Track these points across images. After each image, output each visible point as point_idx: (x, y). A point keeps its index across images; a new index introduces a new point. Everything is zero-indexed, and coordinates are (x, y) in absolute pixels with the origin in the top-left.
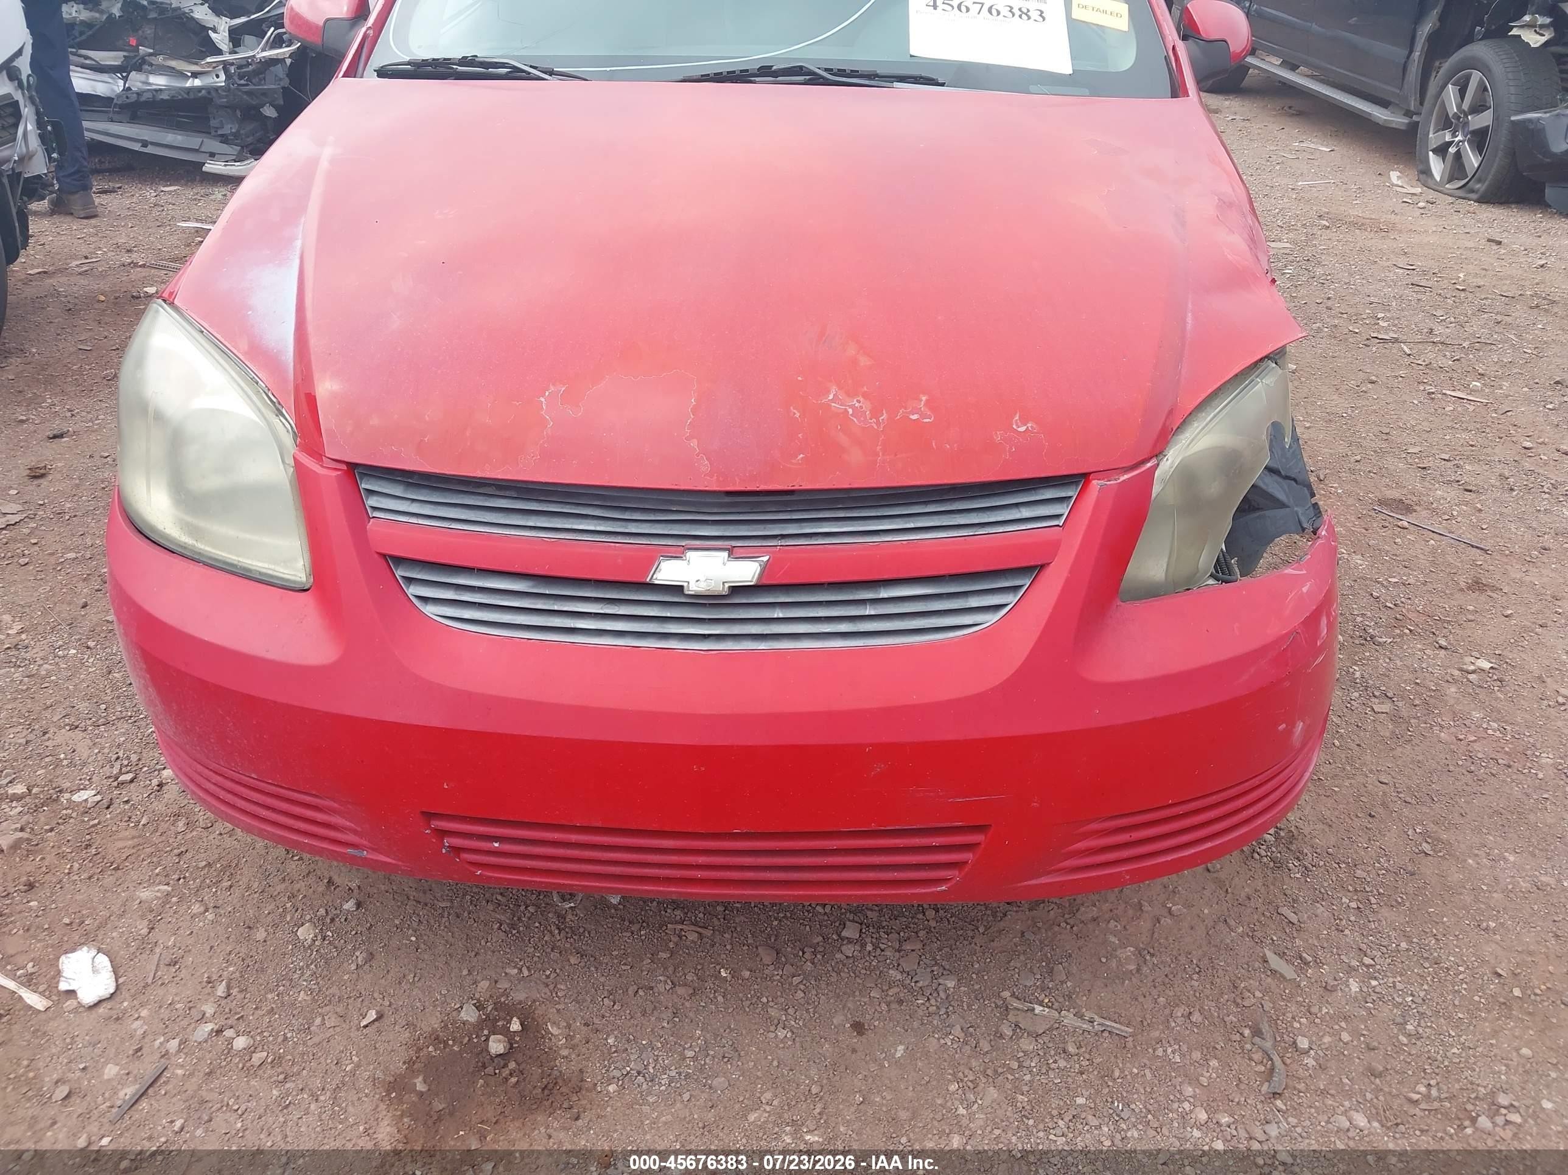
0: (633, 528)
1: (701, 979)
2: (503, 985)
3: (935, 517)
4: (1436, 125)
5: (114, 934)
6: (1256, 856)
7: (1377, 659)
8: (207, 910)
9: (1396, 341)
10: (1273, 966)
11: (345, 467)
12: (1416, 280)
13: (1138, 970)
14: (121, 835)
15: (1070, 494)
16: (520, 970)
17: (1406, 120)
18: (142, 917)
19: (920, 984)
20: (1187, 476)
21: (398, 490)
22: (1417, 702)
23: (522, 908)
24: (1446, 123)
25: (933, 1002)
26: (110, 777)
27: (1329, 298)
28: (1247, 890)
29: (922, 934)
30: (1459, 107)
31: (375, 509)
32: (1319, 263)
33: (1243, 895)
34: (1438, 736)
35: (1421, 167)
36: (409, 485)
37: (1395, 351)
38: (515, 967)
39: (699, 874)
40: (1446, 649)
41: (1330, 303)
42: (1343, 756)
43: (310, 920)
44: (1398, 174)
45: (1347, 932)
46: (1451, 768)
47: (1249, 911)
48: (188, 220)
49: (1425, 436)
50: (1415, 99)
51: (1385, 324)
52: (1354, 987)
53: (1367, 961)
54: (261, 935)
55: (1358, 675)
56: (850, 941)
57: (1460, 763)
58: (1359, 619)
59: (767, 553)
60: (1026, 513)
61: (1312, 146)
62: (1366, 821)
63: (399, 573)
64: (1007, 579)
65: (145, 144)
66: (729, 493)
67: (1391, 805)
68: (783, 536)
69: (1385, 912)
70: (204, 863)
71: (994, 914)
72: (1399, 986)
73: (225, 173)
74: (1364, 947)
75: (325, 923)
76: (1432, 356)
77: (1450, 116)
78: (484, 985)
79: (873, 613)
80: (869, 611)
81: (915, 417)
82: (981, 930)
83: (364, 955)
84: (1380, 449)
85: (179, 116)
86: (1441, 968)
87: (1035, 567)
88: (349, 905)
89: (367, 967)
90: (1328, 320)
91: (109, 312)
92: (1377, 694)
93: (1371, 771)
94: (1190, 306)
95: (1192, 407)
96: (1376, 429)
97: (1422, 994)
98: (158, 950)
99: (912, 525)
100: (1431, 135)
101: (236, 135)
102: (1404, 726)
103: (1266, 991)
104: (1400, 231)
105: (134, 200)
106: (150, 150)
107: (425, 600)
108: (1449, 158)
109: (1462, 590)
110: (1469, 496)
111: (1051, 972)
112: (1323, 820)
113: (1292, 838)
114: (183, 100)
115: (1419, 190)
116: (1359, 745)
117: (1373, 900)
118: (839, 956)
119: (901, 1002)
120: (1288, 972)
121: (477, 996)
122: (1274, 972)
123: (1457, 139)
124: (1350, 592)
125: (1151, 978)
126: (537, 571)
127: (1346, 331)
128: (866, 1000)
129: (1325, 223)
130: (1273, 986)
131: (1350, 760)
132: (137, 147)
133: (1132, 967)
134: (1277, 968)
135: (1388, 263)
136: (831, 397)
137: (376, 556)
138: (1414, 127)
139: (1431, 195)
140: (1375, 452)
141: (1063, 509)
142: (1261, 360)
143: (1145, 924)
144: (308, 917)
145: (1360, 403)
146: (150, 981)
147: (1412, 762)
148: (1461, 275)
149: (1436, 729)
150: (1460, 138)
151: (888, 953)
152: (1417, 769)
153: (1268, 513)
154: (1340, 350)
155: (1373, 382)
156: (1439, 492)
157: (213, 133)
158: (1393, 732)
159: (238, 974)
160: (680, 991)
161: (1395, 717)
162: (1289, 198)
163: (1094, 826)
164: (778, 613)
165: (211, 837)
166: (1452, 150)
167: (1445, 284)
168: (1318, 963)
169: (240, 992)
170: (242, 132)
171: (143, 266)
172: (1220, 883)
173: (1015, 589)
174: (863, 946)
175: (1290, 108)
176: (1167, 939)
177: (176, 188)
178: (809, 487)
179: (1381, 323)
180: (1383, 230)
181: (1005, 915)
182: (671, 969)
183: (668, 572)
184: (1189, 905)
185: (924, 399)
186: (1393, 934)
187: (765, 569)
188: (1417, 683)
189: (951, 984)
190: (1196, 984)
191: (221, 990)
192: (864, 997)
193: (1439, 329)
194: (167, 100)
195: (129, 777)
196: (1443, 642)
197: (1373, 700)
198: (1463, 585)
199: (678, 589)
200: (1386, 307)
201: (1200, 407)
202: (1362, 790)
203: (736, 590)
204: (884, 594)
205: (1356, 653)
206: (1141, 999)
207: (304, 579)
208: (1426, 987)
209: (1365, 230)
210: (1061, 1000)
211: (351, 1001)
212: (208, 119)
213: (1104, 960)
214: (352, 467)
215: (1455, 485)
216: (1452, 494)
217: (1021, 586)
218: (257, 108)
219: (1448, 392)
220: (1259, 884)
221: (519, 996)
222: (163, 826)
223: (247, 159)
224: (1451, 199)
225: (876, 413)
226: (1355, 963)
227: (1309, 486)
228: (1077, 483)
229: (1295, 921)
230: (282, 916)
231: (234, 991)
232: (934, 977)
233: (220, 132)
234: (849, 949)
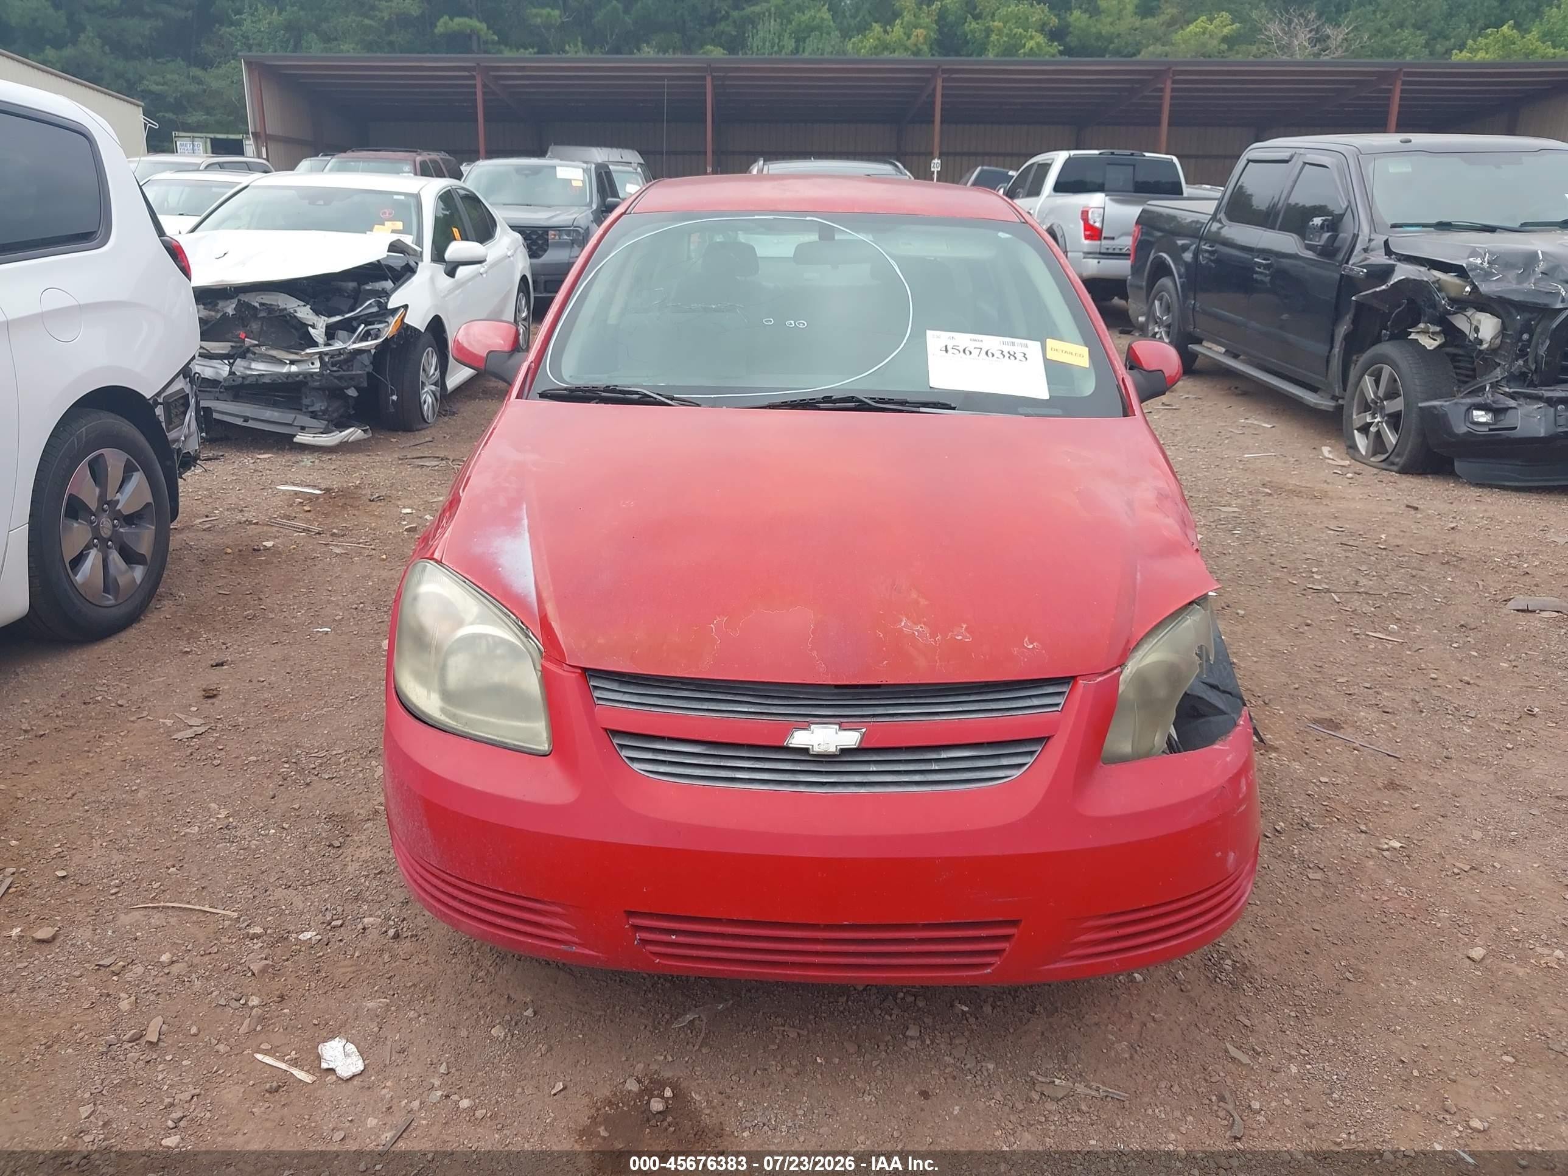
0: (774, 710)
1: (803, 1064)
2: (654, 1067)
3: (976, 704)
4: (1358, 408)
5: (353, 1032)
6: (1218, 980)
7: (1311, 840)
8: (420, 1016)
9: (1328, 591)
10: (1233, 1054)
11: (580, 671)
12: (1344, 540)
13: (1131, 1058)
14: (342, 964)
15: (1064, 690)
16: (665, 1057)
17: (1333, 404)
18: (372, 1020)
19: (968, 1066)
20: (1142, 681)
21: (615, 686)
22: (1343, 872)
23: (660, 1015)
24: (1366, 407)
25: (978, 1077)
26: (323, 923)
27: (1272, 555)
28: (1212, 1004)
29: (967, 1033)
30: (1375, 394)
31: (599, 698)
32: (1263, 525)
33: (1209, 1008)
34: (1359, 897)
35: (1349, 443)
36: (622, 682)
37: (1327, 600)
38: (661, 1055)
39: (817, 960)
40: (1366, 833)
41: (1273, 559)
42: (1285, 911)
43: (500, 1023)
44: (1328, 448)
45: (1288, 1032)
46: (1369, 920)
47: (1214, 1018)
48: (286, 483)
49: (1351, 669)
50: (1339, 387)
51: (1319, 577)
52: (1294, 1069)
53: (1303, 1051)
54: (464, 1033)
55: (1296, 851)
56: (912, 1038)
57: (1376, 916)
58: (1297, 810)
59: (865, 726)
60: (1036, 702)
61: (1256, 422)
62: (1303, 957)
63: (616, 741)
64: (1026, 747)
65: (246, 419)
66: (837, 686)
67: (1322, 946)
68: (874, 716)
69: (1317, 1019)
70: (411, 984)
71: (1021, 1020)
72: (1328, 1069)
73: (313, 443)
74: (1301, 1043)
75: (512, 1024)
76: (1357, 604)
77: (1369, 401)
78: (640, 1066)
79: (937, 768)
80: (935, 767)
81: (959, 638)
82: (1011, 1031)
83: (546, 1046)
84: (1315, 679)
85: (275, 396)
86: (1359, 1057)
87: (1044, 738)
88: (529, 1012)
89: (549, 1054)
90: (1271, 573)
91: (236, 562)
92: (1311, 866)
93: (1307, 922)
94: (1139, 567)
95: (1143, 634)
96: (1311, 663)
97: (1344, 1074)
98: (389, 1043)
99: (961, 709)
100: (1354, 417)
101: (324, 412)
102: (1332, 889)
103: (1228, 1073)
104: (1332, 499)
105: (236, 466)
106: (250, 424)
107: (632, 759)
108: (1371, 436)
109: (1379, 789)
110: (1386, 717)
111: (1065, 1058)
112: (1269, 956)
113: (1246, 968)
114: (283, 384)
115: (1347, 463)
116: (1297, 903)
117: (1307, 1011)
118: (905, 1048)
119: (954, 1078)
120: (1245, 1059)
121: (635, 1074)
122: (1234, 1059)
123: (1376, 420)
124: (1290, 790)
125: (1141, 1063)
126: (709, 739)
127: (1286, 583)
128: (929, 1076)
129: (1267, 490)
130: (1233, 1069)
131: (1290, 914)
132: (239, 422)
133: (1127, 1055)
134: (1235, 1056)
135: (1322, 526)
136: (903, 624)
137: (601, 730)
138: (1340, 408)
139: (1359, 467)
140: (1311, 681)
141: (1061, 700)
142: (1190, 603)
143: (1135, 1027)
144: (498, 1021)
145: (1298, 642)
146: (388, 1062)
147: (1339, 915)
148: (1383, 536)
149: (1358, 892)
150: (1378, 419)
151: (942, 1046)
152: (1343, 921)
153: (1212, 719)
154: (1281, 599)
155: (1308, 625)
156: (1362, 714)
157: (304, 410)
158: (1324, 894)
159: (453, 1059)
160: (789, 1070)
161: (1326, 883)
162: (1237, 468)
163: (1090, 923)
164: (873, 768)
165: (411, 966)
166: (1373, 429)
167: (1369, 543)
168: (1267, 1054)
169: (457, 1070)
170: (330, 409)
171: (257, 523)
172: (1191, 1000)
173: (1032, 753)
174: (923, 1042)
175: (1236, 388)
176: (1152, 1037)
177: (270, 455)
178: (892, 682)
179: (1316, 576)
180: (1318, 497)
181: (1029, 1020)
182: (779, 1057)
183: (799, 739)
184: (1167, 1014)
185: (964, 626)
186: (1323, 1034)
187: (863, 736)
188: (1343, 858)
189: (991, 1066)
190: (1175, 1067)
191: (443, 1069)
192: (927, 1074)
193: (1363, 582)
194: (269, 383)
195: (339, 922)
196: (1363, 828)
197: (1308, 870)
198: (1380, 785)
199: (805, 751)
200: (1319, 563)
201: (1149, 634)
202: (1300, 935)
203: (844, 751)
204: (944, 755)
205: (1295, 836)
206: (1134, 1076)
207: (547, 748)
208: (1347, 1069)
209: (1302, 497)
210: (1074, 1076)
211: (540, 1078)
212: (300, 398)
213: (1105, 1051)
214: (585, 670)
215: (1375, 708)
216: (1373, 715)
217: (1035, 751)
218: (342, 389)
219: (1370, 634)
220: (1221, 1000)
221: (667, 1074)
222: (372, 958)
223: (333, 432)
224: (1375, 471)
225: (933, 635)
226: (1294, 1053)
227: (1242, 699)
228: (1068, 683)
229: (1249, 1025)
230: (477, 1021)
231: (453, 1070)
232: (978, 1061)
233: (310, 409)
234: (913, 1044)
